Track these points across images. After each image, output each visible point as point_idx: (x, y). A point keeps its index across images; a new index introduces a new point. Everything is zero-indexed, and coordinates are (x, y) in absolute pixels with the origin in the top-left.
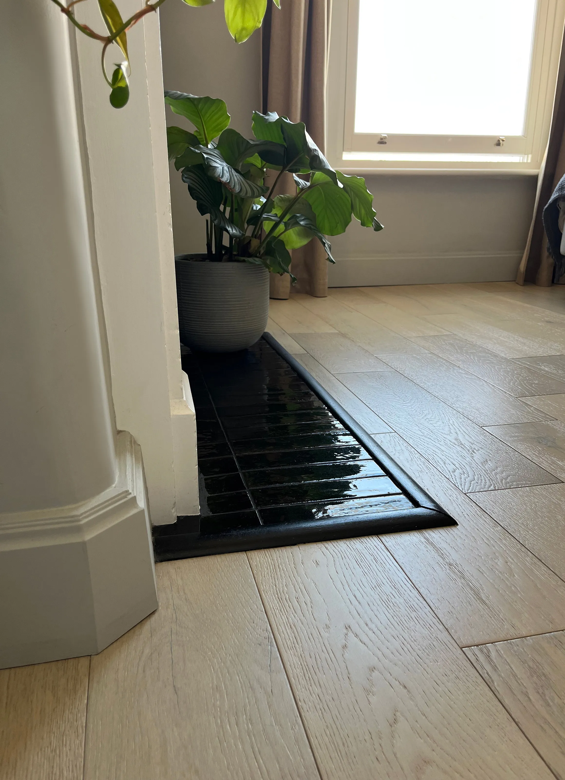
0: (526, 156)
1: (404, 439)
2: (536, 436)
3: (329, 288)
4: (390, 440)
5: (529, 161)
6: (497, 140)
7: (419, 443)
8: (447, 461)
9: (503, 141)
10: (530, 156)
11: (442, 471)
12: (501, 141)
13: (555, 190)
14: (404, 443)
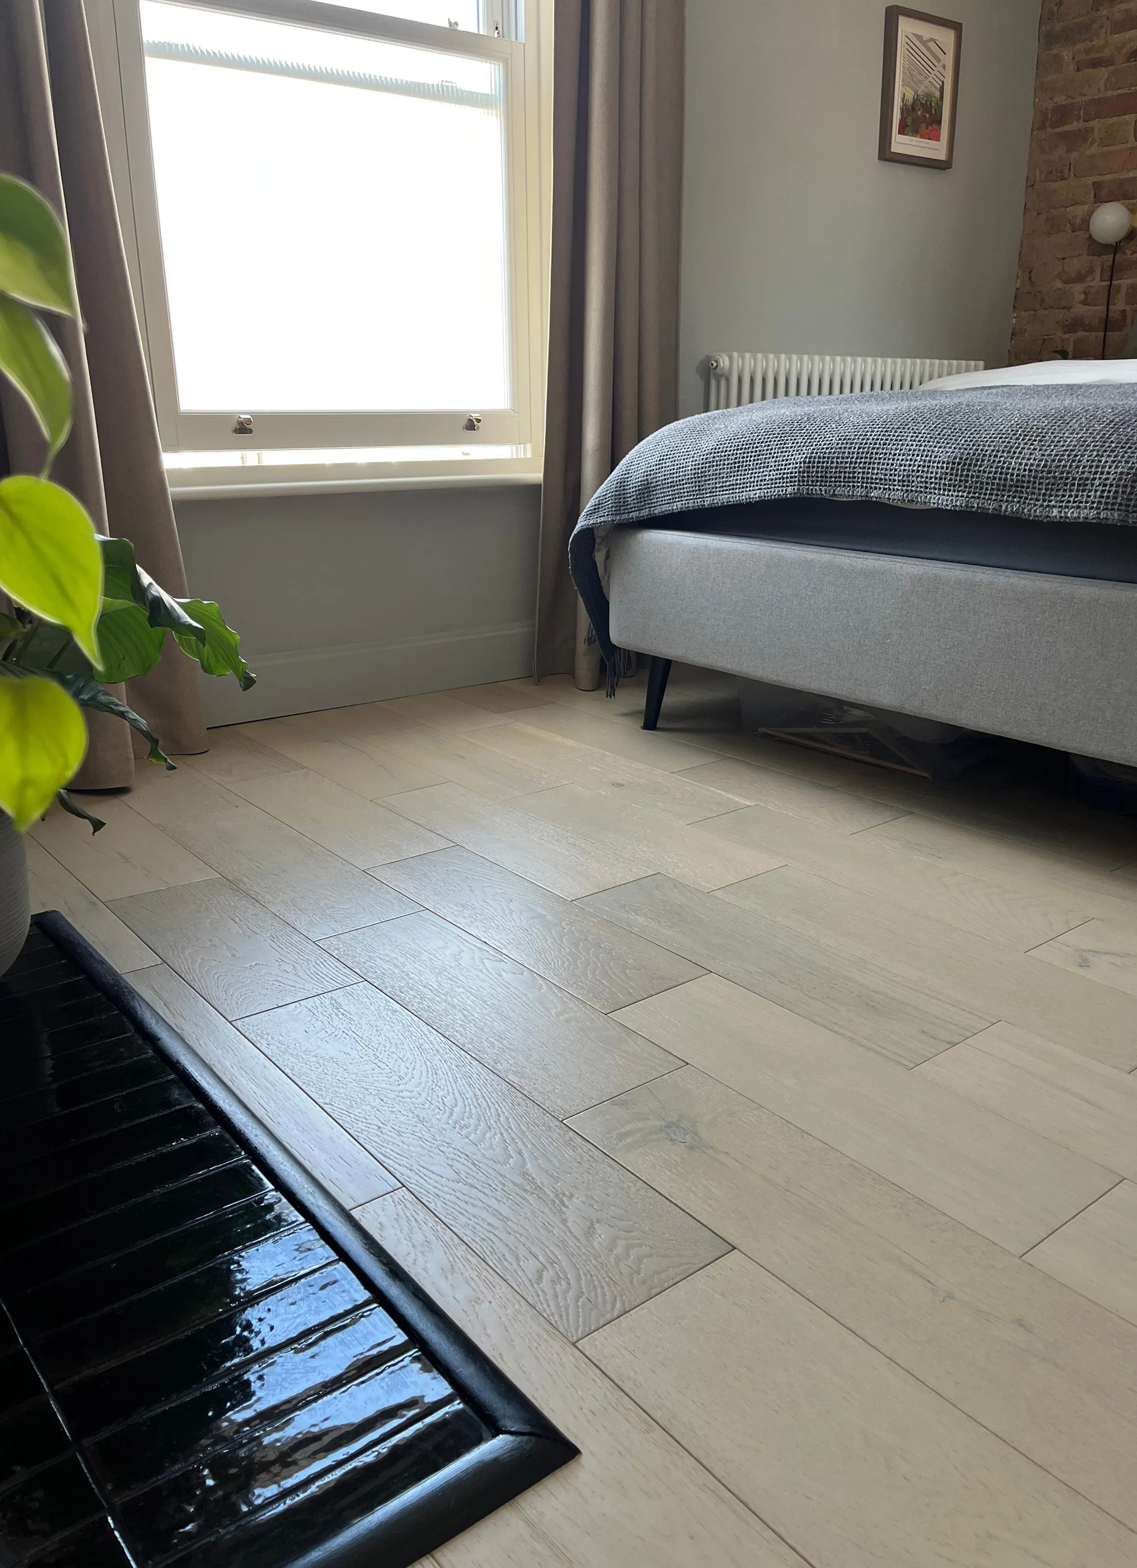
0: (522, 445)
1: (424, 1201)
2: (663, 1123)
3: (207, 729)
4: (396, 1217)
5: (529, 456)
6: (467, 419)
7: (456, 1207)
8: (522, 1252)
9: (479, 421)
10: (529, 446)
11: (518, 1285)
12: (476, 423)
13: (583, 514)
14: (427, 1217)
